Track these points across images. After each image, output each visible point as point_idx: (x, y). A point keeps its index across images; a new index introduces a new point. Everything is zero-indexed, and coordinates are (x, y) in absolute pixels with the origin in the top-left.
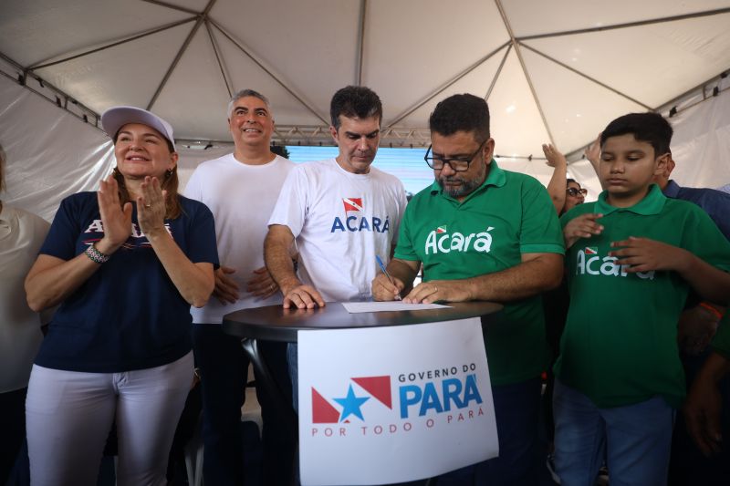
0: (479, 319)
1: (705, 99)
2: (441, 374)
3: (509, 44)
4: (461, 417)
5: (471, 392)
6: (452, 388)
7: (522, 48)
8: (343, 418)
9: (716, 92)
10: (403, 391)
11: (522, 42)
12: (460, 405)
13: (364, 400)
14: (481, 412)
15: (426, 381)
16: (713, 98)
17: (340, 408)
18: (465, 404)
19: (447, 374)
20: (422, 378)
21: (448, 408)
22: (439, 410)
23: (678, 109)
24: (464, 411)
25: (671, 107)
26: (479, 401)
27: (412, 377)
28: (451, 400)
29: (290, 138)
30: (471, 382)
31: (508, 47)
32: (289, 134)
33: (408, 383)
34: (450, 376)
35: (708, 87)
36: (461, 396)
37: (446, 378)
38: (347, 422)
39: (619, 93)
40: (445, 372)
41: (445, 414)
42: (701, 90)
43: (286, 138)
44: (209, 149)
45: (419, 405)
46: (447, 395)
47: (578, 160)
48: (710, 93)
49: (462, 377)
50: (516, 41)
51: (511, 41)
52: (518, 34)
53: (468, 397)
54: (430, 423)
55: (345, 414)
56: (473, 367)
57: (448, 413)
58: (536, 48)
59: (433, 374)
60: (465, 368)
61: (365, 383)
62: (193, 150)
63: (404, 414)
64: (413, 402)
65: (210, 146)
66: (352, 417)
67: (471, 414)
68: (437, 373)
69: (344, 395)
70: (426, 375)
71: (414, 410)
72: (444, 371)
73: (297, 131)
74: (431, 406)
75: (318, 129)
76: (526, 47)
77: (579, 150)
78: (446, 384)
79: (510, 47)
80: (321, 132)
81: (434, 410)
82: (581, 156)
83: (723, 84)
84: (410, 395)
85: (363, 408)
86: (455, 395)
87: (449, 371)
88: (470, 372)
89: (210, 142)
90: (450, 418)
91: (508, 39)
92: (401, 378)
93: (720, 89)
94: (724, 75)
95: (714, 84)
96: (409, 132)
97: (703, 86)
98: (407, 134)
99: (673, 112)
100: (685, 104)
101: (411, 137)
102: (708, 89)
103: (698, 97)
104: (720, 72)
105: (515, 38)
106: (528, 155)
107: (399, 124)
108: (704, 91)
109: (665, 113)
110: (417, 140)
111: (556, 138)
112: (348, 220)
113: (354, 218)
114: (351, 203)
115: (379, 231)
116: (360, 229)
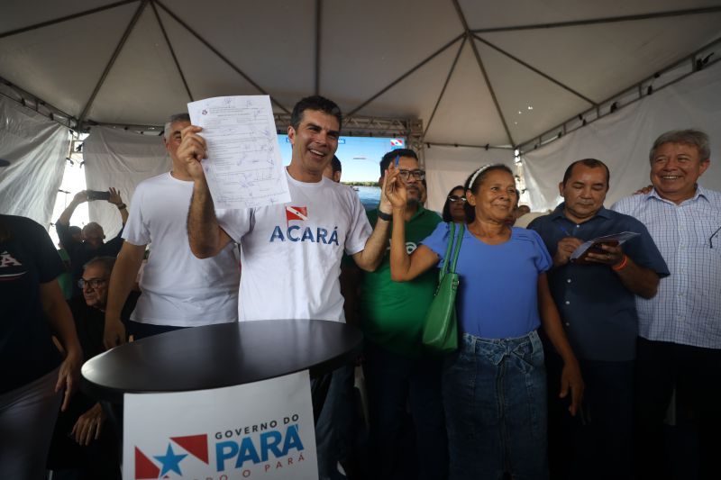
0: (308, 371)
1: (641, 97)
2: (259, 428)
3: (464, 36)
4: (279, 465)
5: (292, 441)
6: (271, 440)
7: (476, 41)
8: (163, 473)
9: (650, 91)
10: (220, 447)
11: (479, 35)
12: (278, 454)
13: (182, 457)
14: (301, 458)
15: (243, 435)
16: (649, 97)
17: (160, 465)
18: (285, 452)
19: (266, 428)
20: (238, 434)
21: (265, 458)
22: (256, 460)
23: (617, 105)
24: (283, 459)
25: (612, 103)
26: (300, 447)
27: (229, 434)
28: (269, 451)
30: (292, 432)
31: (462, 39)
33: (224, 439)
34: (269, 429)
35: (644, 85)
36: (280, 447)
37: (264, 431)
38: (166, 477)
40: (264, 426)
41: (262, 465)
42: (637, 89)
45: (235, 458)
46: (265, 447)
47: (530, 151)
48: (645, 91)
49: (282, 429)
50: (470, 35)
51: (465, 33)
52: (472, 26)
53: (287, 446)
54: (247, 474)
55: (165, 470)
56: (296, 417)
57: (265, 463)
58: (490, 41)
59: (251, 430)
60: (286, 420)
61: (184, 442)
62: (147, 137)
63: (220, 467)
64: (230, 456)
66: (171, 473)
67: (290, 461)
68: (255, 428)
69: (164, 453)
70: (243, 431)
71: (230, 463)
72: (262, 425)
74: (248, 458)
76: (481, 39)
77: (532, 140)
78: (264, 438)
79: (465, 40)
81: (251, 462)
82: (533, 147)
83: (656, 83)
84: (227, 450)
85: (181, 464)
86: (274, 447)
87: (268, 426)
88: (291, 423)
90: (267, 467)
91: (460, 30)
92: (218, 436)
93: (654, 88)
94: (657, 75)
95: (649, 84)
96: (368, 120)
97: (639, 85)
98: (367, 123)
99: (614, 108)
100: (623, 100)
101: (371, 126)
102: (643, 88)
103: (636, 95)
104: (654, 72)
105: (470, 31)
106: (485, 144)
107: (358, 113)
108: (640, 89)
109: (607, 108)
110: (377, 129)
111: (510, 129)
112: (290, 230)
113: (297, 228)
114: (294, 211)
115: (325, 242)
116: (303, 240)
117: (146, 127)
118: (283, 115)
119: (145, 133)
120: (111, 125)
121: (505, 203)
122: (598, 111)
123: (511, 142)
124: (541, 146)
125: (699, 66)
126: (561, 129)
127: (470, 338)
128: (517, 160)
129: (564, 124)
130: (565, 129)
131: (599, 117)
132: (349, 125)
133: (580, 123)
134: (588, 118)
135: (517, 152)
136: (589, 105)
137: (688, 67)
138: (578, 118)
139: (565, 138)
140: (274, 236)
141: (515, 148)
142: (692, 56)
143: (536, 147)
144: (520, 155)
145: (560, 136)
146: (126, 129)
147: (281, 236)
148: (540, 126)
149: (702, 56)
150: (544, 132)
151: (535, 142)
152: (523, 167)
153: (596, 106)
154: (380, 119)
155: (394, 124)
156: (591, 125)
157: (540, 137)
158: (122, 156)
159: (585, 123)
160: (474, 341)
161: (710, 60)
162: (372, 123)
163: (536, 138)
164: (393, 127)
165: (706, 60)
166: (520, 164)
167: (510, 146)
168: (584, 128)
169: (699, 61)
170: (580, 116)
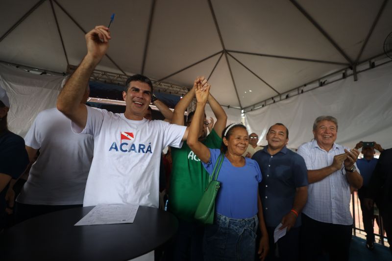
1: (299, 94)
7: (228, 55)
9: (302, 92)
11: (230, 53)
16: (301, 95)
23: (289, 96)
25: (286, 94)
29: (100, 78)
31: (221, 54)
32: (100, 75)
35: (300, 89)
39: (267, 84)
42: (297, 90)
43: (98, 77)
44: (43, 75)
47: (249, 111)
48: (300, 91)
50: (225, 52)
51: (223, 51)
52: (227, 48)
58: (234, 57)
62: (31, 74)
65: (44, 73)
73: (105, 74)
75: (118, 76)
76: (230, 55)
77: (250, 106)
79: (223, 53)
80: (119, 77)
82: (250, 109)
83: (305, 89)
89: (45, 70)
91: (221, 49)
93: (304, 90)
94: (305, 85)
95: (302, 88)
96: (169, 85)
97: (298, 88)
98: (169, 86)
99: (287, 97)
100: (291, 94)
101: (171, 88)
102: (300, 90)
103: (296, 92)
104: (304, 84)
105: (225, 50)
106: (228, 105)
107: (164, 80)
108: (298, 90)
109: (284, 97)
110: (174, 90)
111: (240, 99)
112: (122, 145)
113: (127, 144)
114: (126, 135)
115: (143, 152)
116: (129, 151)
117: (32, 69)
118: (122, 75)
119: (31, 71)
120: (6, 63)
121: (243, 146)
122: (280, 97)
123: (240, 105)
124: (254, 110)
125: (322, 84)
126: (264, 103)
127: (225, 219)
128: (243, 115)
129: (265, 101)
130: (265, 103)
131: (281, 100)
132: (159, 86)
133: (272, 101)
134: (277, 99)
135: (243, 111)
136: (277, 94)
137: (317, 84)
138: (271, 99)
139: (265, 108)
140: (111, 148)
141: (242, 109)
142: (319, 80)
143: (252, 110)
144: (244, 112)
145: (263, 106)
146: (17, 67)
147: (116, 148)
148: (254, 100)
149: (323, 81)
150: (255, 103)
151: (252, 108)
152: (245, 119)
153: (280, 95)
154: (176, 85)
155: (183, 89)
156: (277, 103)
157: (254, 105)
158: (10, 83)
159: (274, 102)
160: (228, 220)
161: (326, 83)
162: (171, 86)
163: (252, 106)
164: (182, 91)
165: (324, 82)
166: (244, 117)
167: (240, 108)
168: (274, 104)
169: (321, 82)
170: (272, 98)
